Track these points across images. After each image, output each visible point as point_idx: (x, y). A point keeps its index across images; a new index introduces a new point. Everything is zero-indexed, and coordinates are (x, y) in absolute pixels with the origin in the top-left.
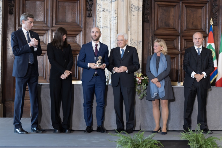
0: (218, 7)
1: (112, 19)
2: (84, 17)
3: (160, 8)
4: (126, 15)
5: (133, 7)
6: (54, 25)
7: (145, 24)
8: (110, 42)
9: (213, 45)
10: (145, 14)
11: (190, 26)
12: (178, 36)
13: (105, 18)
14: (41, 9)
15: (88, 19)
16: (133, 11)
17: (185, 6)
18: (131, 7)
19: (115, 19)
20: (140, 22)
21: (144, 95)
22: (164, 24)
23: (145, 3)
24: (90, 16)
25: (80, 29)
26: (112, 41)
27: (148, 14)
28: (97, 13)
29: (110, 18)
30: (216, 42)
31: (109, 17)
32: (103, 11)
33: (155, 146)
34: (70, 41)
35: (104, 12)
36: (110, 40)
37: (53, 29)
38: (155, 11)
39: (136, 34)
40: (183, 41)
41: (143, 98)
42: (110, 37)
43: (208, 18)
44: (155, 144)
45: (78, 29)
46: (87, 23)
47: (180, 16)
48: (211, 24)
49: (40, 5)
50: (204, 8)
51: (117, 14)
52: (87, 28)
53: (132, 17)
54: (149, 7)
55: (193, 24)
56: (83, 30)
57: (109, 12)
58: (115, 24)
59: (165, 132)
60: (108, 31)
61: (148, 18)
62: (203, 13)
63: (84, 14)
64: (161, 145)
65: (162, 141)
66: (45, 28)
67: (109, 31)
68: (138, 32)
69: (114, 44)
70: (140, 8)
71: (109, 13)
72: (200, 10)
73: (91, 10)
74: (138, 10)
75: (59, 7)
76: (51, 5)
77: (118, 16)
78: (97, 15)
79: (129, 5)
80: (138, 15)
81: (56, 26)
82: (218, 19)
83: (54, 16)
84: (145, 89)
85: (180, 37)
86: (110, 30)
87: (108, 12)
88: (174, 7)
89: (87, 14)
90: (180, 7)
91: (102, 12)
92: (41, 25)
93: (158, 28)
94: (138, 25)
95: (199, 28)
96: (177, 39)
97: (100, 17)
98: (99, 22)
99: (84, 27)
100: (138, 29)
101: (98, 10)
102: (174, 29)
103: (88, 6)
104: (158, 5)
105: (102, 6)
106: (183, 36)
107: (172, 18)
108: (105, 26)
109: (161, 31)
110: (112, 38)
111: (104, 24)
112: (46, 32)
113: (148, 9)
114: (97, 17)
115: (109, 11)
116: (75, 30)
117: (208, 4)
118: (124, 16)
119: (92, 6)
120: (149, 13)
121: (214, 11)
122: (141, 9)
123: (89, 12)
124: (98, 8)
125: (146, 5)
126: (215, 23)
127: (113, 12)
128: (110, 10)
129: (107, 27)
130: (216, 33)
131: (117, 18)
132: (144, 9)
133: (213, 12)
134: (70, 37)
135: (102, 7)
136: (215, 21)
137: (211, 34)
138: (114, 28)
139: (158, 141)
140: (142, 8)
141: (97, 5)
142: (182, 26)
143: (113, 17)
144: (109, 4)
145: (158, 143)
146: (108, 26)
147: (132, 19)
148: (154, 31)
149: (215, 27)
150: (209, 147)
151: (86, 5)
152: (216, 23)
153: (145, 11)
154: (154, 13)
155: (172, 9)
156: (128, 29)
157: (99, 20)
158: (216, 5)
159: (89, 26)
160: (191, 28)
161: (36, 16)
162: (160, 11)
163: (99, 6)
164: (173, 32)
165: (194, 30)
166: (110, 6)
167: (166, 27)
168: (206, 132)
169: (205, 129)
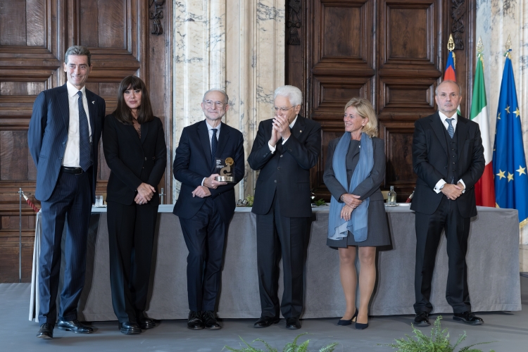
0: (465, 5)
1: (212, 39)
2: (143, 35)
3: (328, 8)
4: (246, 29)
5: (263, 10)
7: (292, 48)
10: (290, 24)
11: (400, 53)
12: (371, 76)
13: (196, 38)
14: (37, 15)
15: (152, 39)
16: (263, 19)
17: (388, 4)
18: (258, 10)
19: (219, 39)
20: (281, 46)
22: (336, 48)
24: (159, 32)
25: (135, 65)
27: (297, 25)
28: (176, 24)
29: (208, 37)
31: (205, 35)
32: (191, 20)
35: (192, 22)
38: (314, 18)
39: (271, 75)
40: (384, 90)
42: (208, 83)
43: (441, 31)
45: (130, 64)
46: (151, 50)
47: (375, 27)
48: (451, 49)
49: (36, 7)
50: (432, 7)
51: (223, 28)
52: (151, 61)
53: (261, 34)
54: (300, 8)
55: (405, 46)
56: (143, 66)
57: (205, 22)
58: (219, 52)
59: (365, 322)
60: (203, 68)
61: (296, 34)
62: (430, 21)
63: (144, 26)
66: (48, 64)
67: (205, 69)
68: (275, 71)
70: (280, 12)
71: (204, 24)
72: (421, 13)
73: (159, 17)
74: (275, 16)
75: (83, 11)
76: (61, 7)
77: (226, 33)
78: (176, 30)
79: (254, 6)
80: (275, 30)
82: (465, 33)
83: (71, 32)
85: (374, 80)
86: (208, 66)
87: (201, 23)
88: (360, 7)
89: (151, 27)
90: (375, 7)
91: (187, 23)
92: (40, 56)
93: (322, 59)
94: (275, 53)
95: (420, 57)
96: (369, 83)
97: (184, 36)
98: (180, 46)
99: (144, 58)
100: (275, 62)
101: (179, 17)
102: (361, 61)
103: (153, 9)
104: (322, 2)
105: (187, 8)
106: (381, 77)
107: (355, 32)
108: (196, 55)
109: (330, 65)
111: (192, 51)
112: (53, 72)
113: (297, 13)
114: (176, 35)
115: (204, 20)
116: (121, 66)
118: (242, 32)
119: (163, 6)
120: (300, 23)
121: (455, 15)
122: (282, 13)
123: (155, 22)
124: (177, 12)
125: (293, 4)
126: (458, 45)
127: (214, 22)
128: (208, 17)
129: (199, 59)
130: (461, 70)
131: (223, 36)
132: (289, 13)
133: (453, 18)
134: (111, 84)
135: (187, 10)
136: (458, 38)
138: (218, 61)
140: (284, 12)
141: (175, 6)
142: (378, 52)
143: (214, 36)
144: (204, 2)
146: (204, 58)
147: (261, 40)
148: (312, 66)
149: (459, 52)
151: (148, 5)
152: (461, 44)
153: (291, 18)
154: (313, 22)
155: (357, 11)
156: (252, 63)
157: (180, 43)
159: (156, 57)
160: (401, 56)
161: (26, 33)
162: (327, 17)
163: (181, 8)
164: (358, 68)
165: (408, 62)
166: (208, 8)
167: (341, 56)
168: (468, 320)
169: (465, 313)
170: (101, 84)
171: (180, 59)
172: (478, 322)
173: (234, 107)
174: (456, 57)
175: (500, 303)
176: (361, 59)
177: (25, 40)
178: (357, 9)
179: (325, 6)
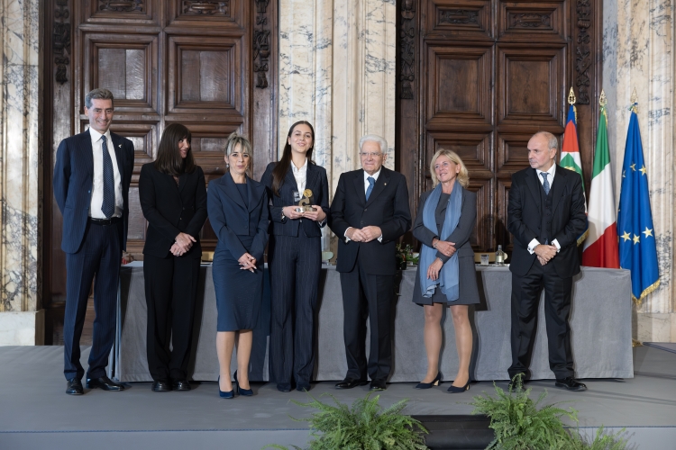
0: (590, 57)
1: (318, 93)
2: (247, 88)
3: (442, 61)
4: (353, 81)
5: (372, 62)
6: (171, 109)
7: (404, 102)
9: (576, 156)
10: (402, 77)
11: (520, 108)
12: (489, 132)
13: (301, 91)
14: (137, 68)
15: (257, 92)
16: (372, 72)
17: (507, 56)
18: (366, 62)
19: (325, 92)
20: (391, 99)
22: (451, 103)
23: (403, 50)
24: (264, 85)
25: (238, 120)
27: (410, 78)
28: (281, 76)
29: (313, 90)
30: (587, 148)
31: (310, 88)
32: (296, 72)
34: (214, 148)
35: (297, 75)
37: (169, 119)
38: (428, 70)
39: (380, 129)
40: (502, 146)
43: (565, 84)
45: (233, 119)
46: (255, 104)
47: (493, 80)
48: (572, 103)
49: (136, 59)
50: (555, 59)
51: (330, 80)
52: (255, 115)
53: (370, 87)
54: (413, 60)
55: (525, 100)
56: (246, 121)
57: (311, 75)
58: (325, 106)
61: (410, 87)
62: (553, 74)
63: (248, 78)
66: (148, 118)
68: (384, 125)
69: (324, 156)
70: (390, 64)
71: (310, 77)
72: (544, 67)
73: (263, 70)
74: (385, 68)
75: (185, 63)
76: (162, 59)
77: (332, 86)
78: (281, 83)
79: (362, 57)
80: (385, 83)
81: (176, 111)
82: (590, 87)
83: (172, 85)
85: (492, 136)
86: (313, 121)
87: (306, 76)
88: (477, 59)
89: (255, 80)
90: (493, 59)
91: (292, 75)
92: (139, 110)
93: (436, 114)
94: (384, 107)
95: (543, 112)
96: (487, 140)
97: (288, 89)
98: (285, 100)
99: (247, 112)
100: (384, 116)
101: (284, 69)
102: (478, 116)
103: (257, 61)
104: (436, 54)
105: (292, 60)
106: (500, 133)
107: (472, 86)
108: (301, 110)
109: (444, 120)
111: (296, 105)
112: (153, 127)
113: (410, 66)
114: (281, 88)
115: (310, 72)
116: (225, 120)
117: (564, 50)
118: (349, 85)
119: (268, 59)
120: (413, 77)
121: (580, 68)
122: (392, 65)
123: (260, 74)
124: (282, 65)
125: (405, 56)
126: (583, 99)
127: (319, 74)
128: (314, 69)
129: (305, 113)
130: (586, 125)
131: (329, 89)
132: (401, 65)
133: (578, 71)
134: (213, 139)
135: (291, 62)
136: (583, 93)
137: (570, 129)
138: (324, 115)
140: (394, 64)
141: (281, 58)
142: (497, 107)
143: (320, 89)
144: (310, 54)
146: (309, 112)
147: (369, 93)
148: (426, 121)
149: (584, 107)
151: (252, 58)
152: (587, 98)
153: (404, 71)
154: (427, 75)
155: (473, 64)
156: (359, 117)
157: (284, 96)
158: (586, 51)
159: (260, 111)
160: (521, 111)
161: (125, 87)
162: (442, 69)
163: (286, 60)
164: (475, 124)
165: (529, 118)
166: (314, 59)
167: (456, 110)
168: (570, 385)
169: (567, 378)
170: (202, 139)
171: (285, 113)
172: (581, 388)
173: (341, 163)
174: (577, 111)
175: (610, 369)
176: (479, 114)
177: (124, 94)
178: (474, 61)
179: (440, 58)
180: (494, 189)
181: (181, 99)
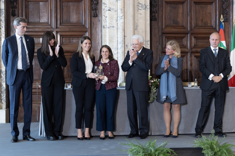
1: (118, 18)
2: (89, 17)
3: (169, 5)
4: (133, 13)
5: (140, 5)
6: (58, 26)
7: (153, 22)
8: (117, 42)
9: (224, 43)
10: (152, 12)
11: (200, 23)
12: (187, 34)
13: (111, 18)
14: (44, 9)
15: (93, 19)
16: (140, 10)
17: (194, 2)
18: (138, 6)
19: (121, 18)
20: (148, 21)
21: (154, 98)
22: (172, 22)
23: (152, 1)
24: (96, 16)
25: (86, 30)
26: (119, 41)
27: (155, 12)
28: (103, 12)
29: (117, 17)
30: (227, 39)
31: (115, 16)
32: (109, 10)
33: (168, 154)
34: (76, 42)
35: (110, 11)
36: (117, 40)
37: (58, 30)
38: (162, 9)
39: (144, 33)
40: (193, 39)
41: (153, 102)
42: (117, 37)
43: (218, 14)
44: (168, 152)
45: (84, 30)
46: (92, 23)
47: (189, 13)
48: (222, 21)
49: (44, 6)
50: (214, 3)
51: (123, 13)
52: (93, 28)
53: (139, 16)
54: (156, 5)
55: (202, 21)
56: (89, 30)
57: (115, 11)
58: (121, 24)
59: (176, 135)
60: (115, 31)
61: (155, 16)
62: (213, 10)
63: (89, 13)
64: (174, 154)
65: (176, 149)
67: (116, 31)
68: (146, 31)
69: (121, 44)
70: (148, 6)
71: (115, 12)
72: (209, 6)
73: (96, 9)
74: (145, 8)
75: (64, 7)
76: (54, 6)
77: (124, 15)
78: (103, 15)
79: (136, 4)
80: (145, 14)
81: (60, 27)
82: (228, 15)
83: (59, 16)
84: (155, 92)
85: (189, 35)
86: (117, 30)
87: (114, 12)
88: (182, 4)
89: (92, 14)
90: (189, 4)
91: (108, 11)
93: (166, 26)
94: (145, 24)
95: (209, 25)
96: (187, 37)
97: (106, 17)
98: (105, 21)
99: (90, 27)
100: (146, 28)
101: (104, 9)
102: (183, 27)
103: (93, 6)
104: (166, 2)
105: (108, 5)
106: (192, 34)
107: (180, 15)
108: (111, 25)
109: (170, 29)
110: (119, 39)
111: (110, 23)
113: (155, 7)
114: (103, 17)
115: (115, 10)
116: (80, 30)
118: (131, 15)
119: (98, 5)
120: (157, 11)
121: (224, 7)
122: (149, 7)
123: (94, 11)
124: (103, 7)
125: (153, 3)
126: (225, 20)
127: (119, 11)
128: (117, 9)
129: (113, 27)
130: (227, 30)
131: (123, 17)
132: (152, 7)
133: (223, 8)
134: (76, 38)
136: (225, 17)
138: (121, 28)
139: (171, 150)
140: (149, 6)
141: (103, 4)
142: (191, 23)
143: (119, 17)
144: (115, 3)
145: (171, 152)
146: (115, 26)
147: (139, 18)
148: (162, 29)
149: (226, 23)
150: (224, 154)
151: (91, 4)
152: (227, 19)
153: (152, 9)
154: (162, 11)
155: (181, 6)
156: (136, 28)
157: (105, 20)
158: (226, 0)
159: (95, 26)
160: (200, 25)
161: (40, 17)
162: (168, 8)
163: (105, 5)
164: (182, 30)
165: (204, 27)
166: (116, 5)
167: (174, 25)
168: (220, 135)
169: (219, 132)
170: (71, 38)
171: (105, 27)
173: (128, 47)
174: (224, 24)
177: (39, 20)
178: (181, 5)
179: (167, 4)
180: (190, 57)
181: (62, 22)
